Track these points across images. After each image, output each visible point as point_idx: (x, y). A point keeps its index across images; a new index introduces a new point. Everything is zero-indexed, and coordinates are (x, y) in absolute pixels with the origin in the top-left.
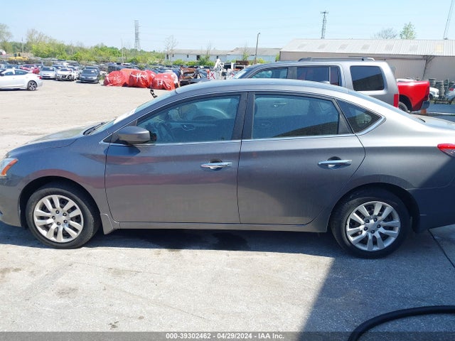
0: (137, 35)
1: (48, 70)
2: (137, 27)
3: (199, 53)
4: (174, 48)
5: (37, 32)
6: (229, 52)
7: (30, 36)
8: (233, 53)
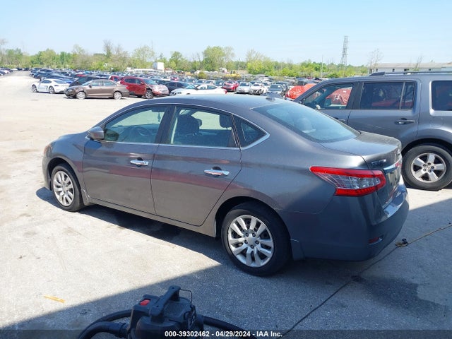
0: (344, 50)
1: (245, 85)
2: (346, 42)
3: (406, 67)
4: (378, 62)
5: (255, 52)
6: (444, 64)
7: (249, 55)
8: (450, 65)
